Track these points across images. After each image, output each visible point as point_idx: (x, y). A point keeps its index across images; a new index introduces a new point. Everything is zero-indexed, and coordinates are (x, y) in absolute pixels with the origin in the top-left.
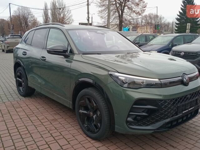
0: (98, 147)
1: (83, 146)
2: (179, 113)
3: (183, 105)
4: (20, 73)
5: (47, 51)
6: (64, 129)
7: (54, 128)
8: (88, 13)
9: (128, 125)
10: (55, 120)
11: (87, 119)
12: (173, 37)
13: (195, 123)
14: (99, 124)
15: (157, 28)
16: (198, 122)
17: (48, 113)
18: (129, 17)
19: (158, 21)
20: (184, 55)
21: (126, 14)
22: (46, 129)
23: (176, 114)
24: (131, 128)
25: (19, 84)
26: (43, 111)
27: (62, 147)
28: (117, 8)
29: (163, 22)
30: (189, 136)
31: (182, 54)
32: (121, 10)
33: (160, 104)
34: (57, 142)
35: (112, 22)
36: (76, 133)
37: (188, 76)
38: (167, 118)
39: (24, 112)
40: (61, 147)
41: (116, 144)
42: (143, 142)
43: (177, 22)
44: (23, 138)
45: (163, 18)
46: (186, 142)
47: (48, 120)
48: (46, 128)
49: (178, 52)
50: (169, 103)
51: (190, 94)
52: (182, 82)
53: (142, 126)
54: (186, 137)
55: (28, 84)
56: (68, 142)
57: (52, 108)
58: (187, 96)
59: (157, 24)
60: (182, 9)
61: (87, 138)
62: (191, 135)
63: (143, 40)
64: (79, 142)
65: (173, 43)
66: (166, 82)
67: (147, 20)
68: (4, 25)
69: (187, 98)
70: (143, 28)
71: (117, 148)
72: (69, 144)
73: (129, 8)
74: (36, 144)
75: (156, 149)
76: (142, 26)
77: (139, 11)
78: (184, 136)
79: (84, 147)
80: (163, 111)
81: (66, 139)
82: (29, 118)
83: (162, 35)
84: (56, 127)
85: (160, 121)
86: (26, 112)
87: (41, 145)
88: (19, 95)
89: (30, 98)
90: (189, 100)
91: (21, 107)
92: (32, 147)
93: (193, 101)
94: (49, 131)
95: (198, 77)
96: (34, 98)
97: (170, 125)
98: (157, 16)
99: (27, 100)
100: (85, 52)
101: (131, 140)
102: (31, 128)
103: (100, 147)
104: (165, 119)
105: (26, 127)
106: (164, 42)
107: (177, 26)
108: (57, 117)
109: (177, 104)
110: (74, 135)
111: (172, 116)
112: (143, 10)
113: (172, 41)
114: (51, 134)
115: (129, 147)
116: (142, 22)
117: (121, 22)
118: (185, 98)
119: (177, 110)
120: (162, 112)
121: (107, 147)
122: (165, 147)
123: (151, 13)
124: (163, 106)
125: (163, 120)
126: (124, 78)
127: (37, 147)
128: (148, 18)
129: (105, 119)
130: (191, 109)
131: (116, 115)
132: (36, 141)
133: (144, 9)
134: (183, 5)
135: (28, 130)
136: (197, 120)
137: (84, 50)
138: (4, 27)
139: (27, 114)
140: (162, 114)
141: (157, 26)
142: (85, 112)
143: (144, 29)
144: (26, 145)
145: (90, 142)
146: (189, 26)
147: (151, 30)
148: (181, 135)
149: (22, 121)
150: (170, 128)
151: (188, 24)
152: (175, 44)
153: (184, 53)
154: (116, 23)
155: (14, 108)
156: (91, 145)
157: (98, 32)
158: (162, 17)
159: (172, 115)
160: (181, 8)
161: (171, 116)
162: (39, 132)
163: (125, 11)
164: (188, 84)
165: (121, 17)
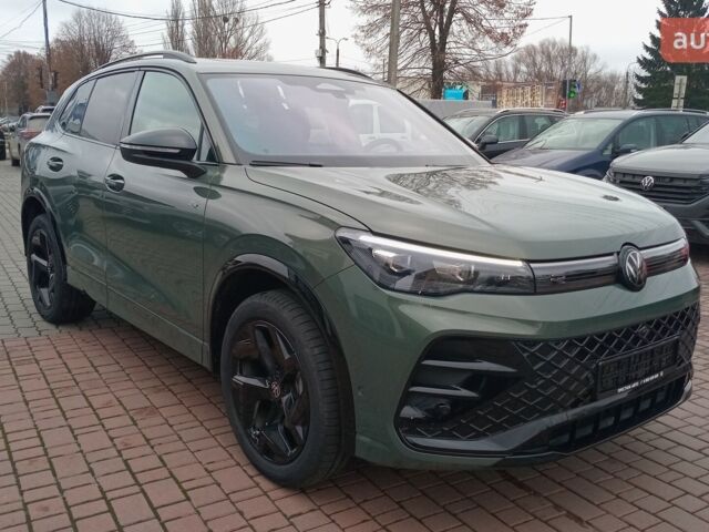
0: (292, 516)
1: (240, 508)
2: (602, 392)
3: (619, 362)
4: (42, 237)
5: (123, 150)
6: (180, 445)
7: (143, 439)
8: (322, 34)
9: (406, 432)
10: (153, 410)
11: (260, 406)
12: (618, 123)
13: (674, 435)
14: (300, 429)
15: (571, 92)
16: (684, 430)
17: (130, 384)
18: (467, 51)
19: (573, 70)
20: (655, 186)
21: (455, 39)
22: (109, 443)
23: (592, 396)
24: (415, 445)
25: (38, 278)
26: (113, 375)
27: (159, 511)
28: (427, 18)
29: (591, 71)
30: (644, 481)
31: (648, 181)
32: (441, 24)
33: (525, 355)
34: (143, 491)
35: (405, 68)
36: (219, 461)
37: (642, 252)
38: (553, 412)
39: (45, 377)
40: (154, 510)
41: (365, 506)
42: (468, 498)
43: (644, 73)
44: (20, 472)
45: (595, 57)
46: (632, 503)
47: (125, 409)
48: (112, 439)
49: (634, 175)
50: (560, 352)
51: (649, 323)
52: (617, 277)
53: (457, 438)
54: (632, 484)
55: (66, 279)
56: (184, 492)
57: (150, 368)
58: (635, 327)
59: (569, 77)
60: (659, 25)
61: (260, 479)
62: (655, 477)
63: (511, 131)
64: (227, 495)
65: (617, 144)
66: (554, 273)
67: (535, 64)
68: (27, 76)
69: (637, 339)
70: (520, 91)
71: (364, 521)
72: (188, 499)
73: (467, 18)
74: (64, 499)
75: (513, 528)
76: (517, 85)
77: (506, 30)
78: (626, 481)
79: (241, 513)
80: (539, 383)
81: (177, 482)
82: (58, 403)
83: (581, 113)
84: (148, 437)
85: (525, 421)
86: (48, 378)
87: (84, 503)
88: (37, 317)
89: (75, 331)
90: (644, 343)
91: (37, 362)
92: (46, 509)
93: (662, 346)
94: (119, 452)
95: (686, 261)
96: (90, 331)
97: (565, 438)
98: (572, 51)
99: (65, 338)
100: (260, 156)
101: (421, 491)
102: (56, 438)
103: (300, 514)
104: (544, 414)
105: (39, 433)
106: (585, 140)
107: (643, 86)
108: (158, 399)
109: (594, 358)
110: (210, 467)
111: (574, 405)
112: (521, 26)
113: (614, 137)
114: (125, 462)
115: (411, 516)
116: (517, 71)
117: (439, 66)
118: (627, 336)
119: (592, 382)
120: (534, 386)
121: (328, 516)
122: (546, 522)
123: (551, 38)
124: (537, 363)
125: (537, 418)
126: (391, 255)
127: (64, 510)
128: (538, 59)
129: (322, 407)
130: (652, 378)
131: (358, 394)
132: (63, 487)
133: (523, 22)
134: (664, 11)
135: (43, 445)
136: (680, 424)
137: (258, 151)
138: (26, 81)
139: (52, 386)
140: (533, 394)
141: (570, 86)
142: (254, 382)
143: (522, 94)
144: (26, 501)
145: (265, 493)
146: (680, 84)
147: (550, 98)
148: (616, 477)
149: (29, 410)
150: (566, 447)
151: (678, 78)
152: (624, 147)
153: (656, 178)
154: (419, 71)
155: (11, 364)
156: (271, 508)
157: (322, 86)
158: (590, 54)
159: (573, 400)
160: (657, 21)
161: (571, 402)
162: (81, 451)
163: (454, 27)
164: (640, 282)
165: (438, 50)
